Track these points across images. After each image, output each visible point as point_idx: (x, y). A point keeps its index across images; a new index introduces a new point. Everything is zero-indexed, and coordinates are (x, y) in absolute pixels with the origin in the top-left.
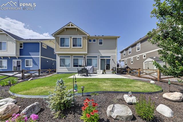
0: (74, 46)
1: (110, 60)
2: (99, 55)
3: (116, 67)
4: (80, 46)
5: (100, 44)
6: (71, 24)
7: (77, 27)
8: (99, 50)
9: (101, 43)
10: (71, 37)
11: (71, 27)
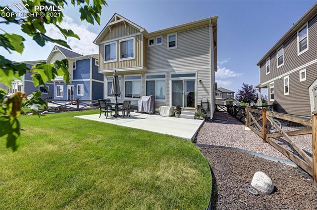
0: (122, 57)
1: (193, 82)
2: (168, 73)
3: (211, 102)
4: (132, 55)
5: (170, 46)
6: (117, 17)
7: (125, 20)
8: (170, 61)
9: (172, 44)
10: (118, 41)
11: (116, 22)
